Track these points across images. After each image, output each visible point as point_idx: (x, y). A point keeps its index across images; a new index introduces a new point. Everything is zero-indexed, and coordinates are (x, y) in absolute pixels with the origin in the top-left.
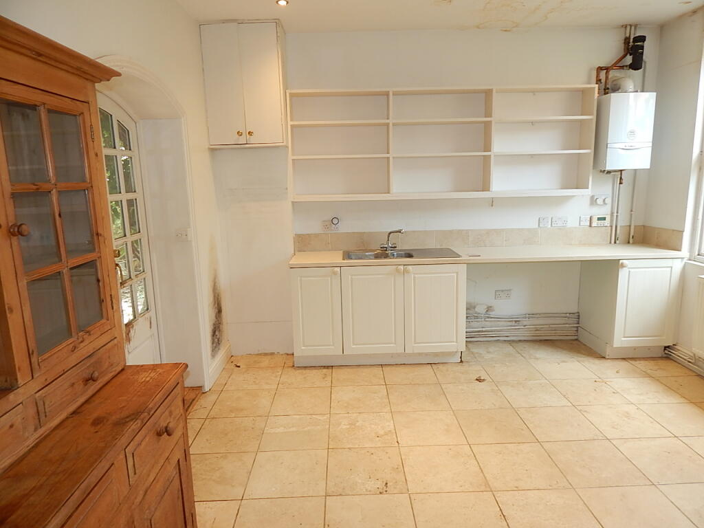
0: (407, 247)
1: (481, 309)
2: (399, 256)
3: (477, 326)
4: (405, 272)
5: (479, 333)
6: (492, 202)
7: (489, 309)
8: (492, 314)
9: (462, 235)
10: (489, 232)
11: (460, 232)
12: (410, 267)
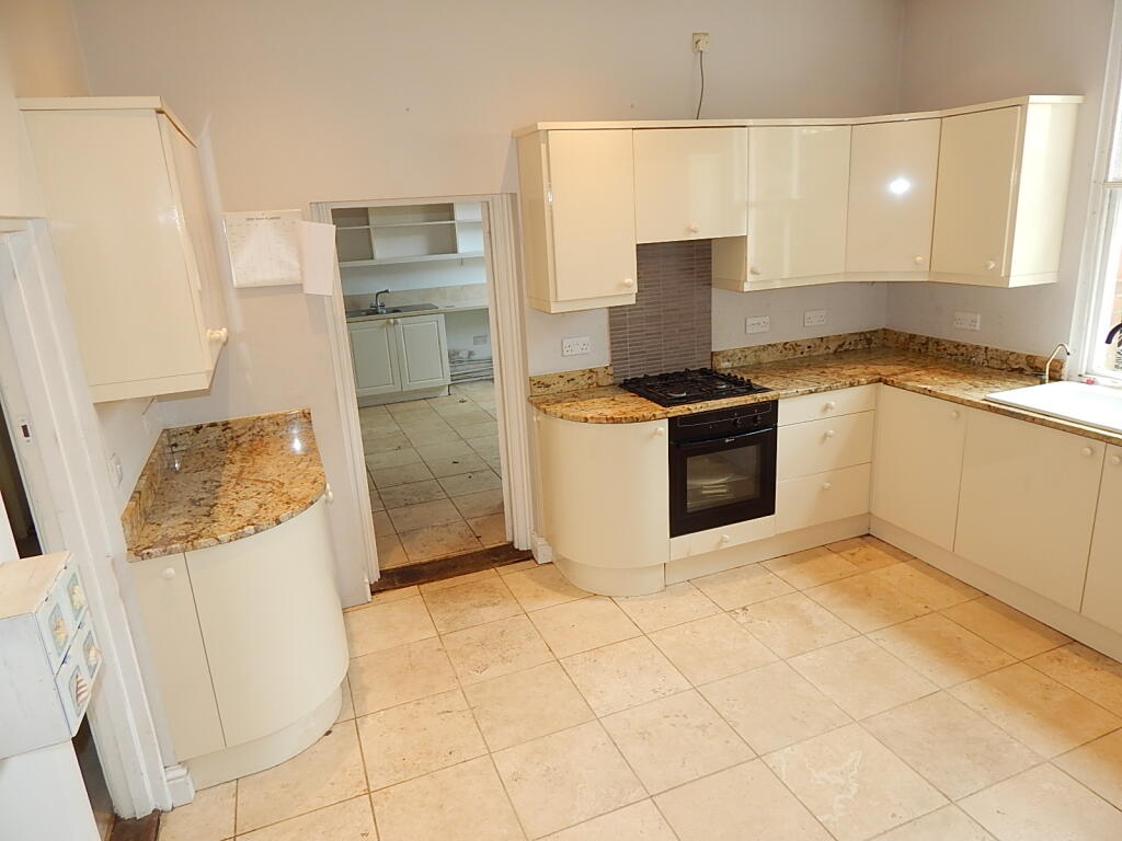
0: (394, 305)
1: (463, 355)
2: (387, 312)
3: (461, 369)
4: (396, 323)
5: (466, 375)
6: (462, 262)
7: (471, 353)
8: (473, 358)
9: (441, 291)
10: (462, 287)
11: (438, 288)
12: (399, 320)
